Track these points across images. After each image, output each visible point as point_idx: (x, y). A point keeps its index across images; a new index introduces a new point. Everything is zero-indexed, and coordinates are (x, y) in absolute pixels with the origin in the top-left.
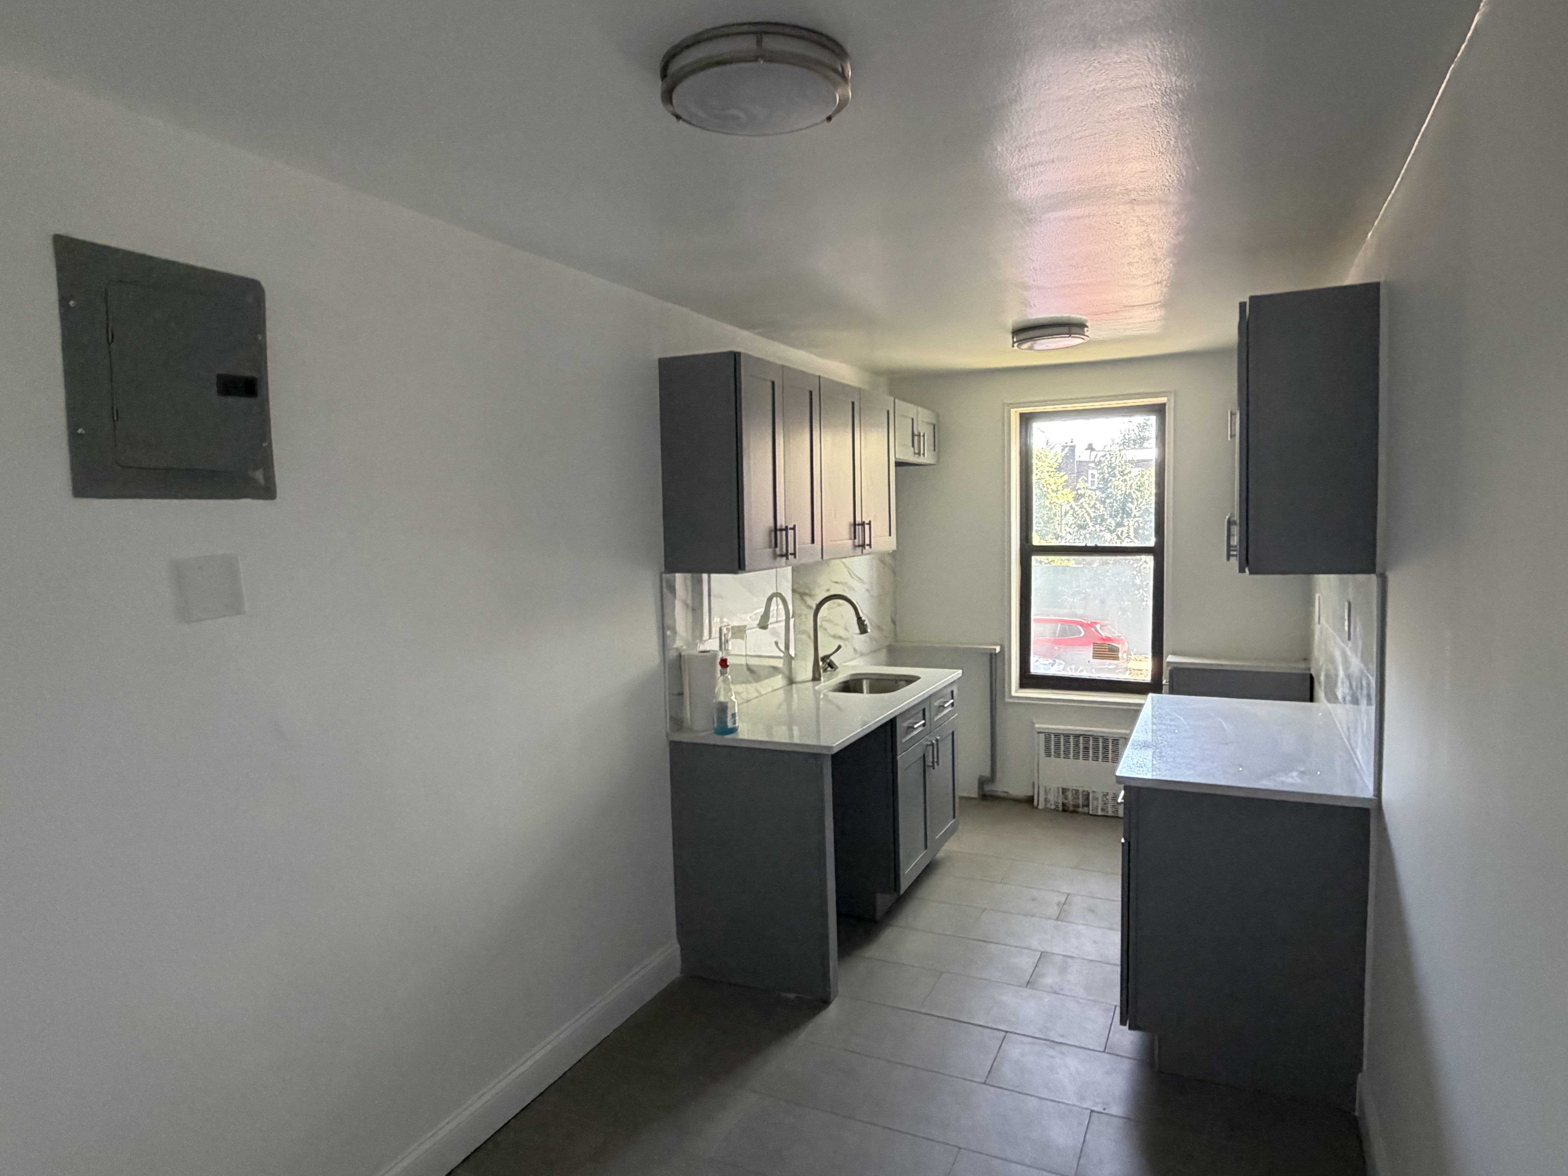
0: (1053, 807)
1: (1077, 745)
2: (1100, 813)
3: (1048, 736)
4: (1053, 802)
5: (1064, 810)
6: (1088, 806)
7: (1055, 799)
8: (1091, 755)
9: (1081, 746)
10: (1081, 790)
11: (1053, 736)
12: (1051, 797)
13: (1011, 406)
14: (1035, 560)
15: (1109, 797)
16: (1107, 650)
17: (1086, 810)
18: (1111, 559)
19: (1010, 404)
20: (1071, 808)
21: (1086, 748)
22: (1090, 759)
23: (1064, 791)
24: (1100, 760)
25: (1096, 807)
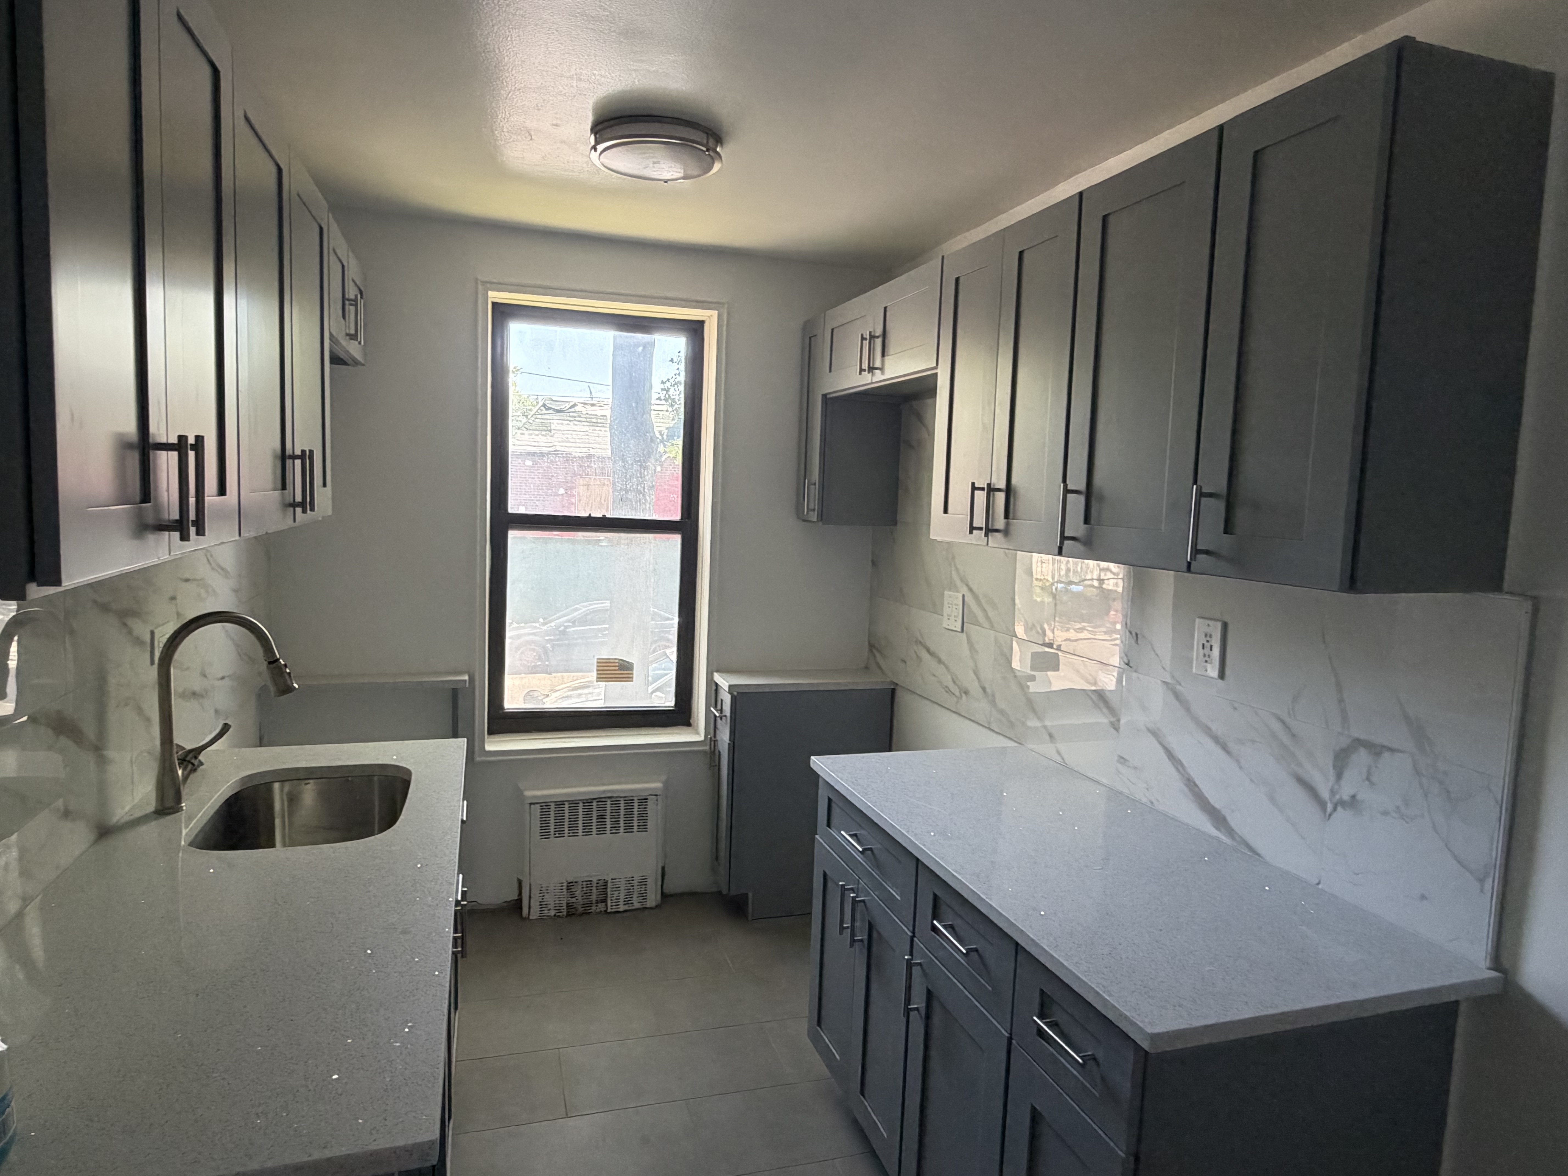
0: (552, 913)
1: (588, 814)
2: (622, 908)
3: (545, 806)
4: (551, 906)
5: (569, 915)
6: (605, 901)
7: (556, 900)
8: (608, 826)
9: (595, 815)
10: (595, 880)
11: (553, 806)
12: (549, 899)
13: (488, 285)
14: (514, 536)
15: (635, 883)
16: (617, 668)
17: (601, 907)
18: (624, 537)
19: (487, 282)
20: (581, 910)
21: (601, 817)
22: (608, 832)
23: (570, 885)
24: (622, 830)
25: (617, 901)
